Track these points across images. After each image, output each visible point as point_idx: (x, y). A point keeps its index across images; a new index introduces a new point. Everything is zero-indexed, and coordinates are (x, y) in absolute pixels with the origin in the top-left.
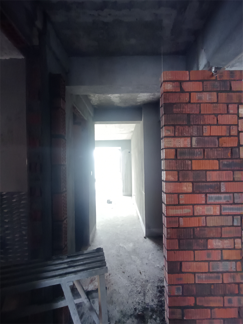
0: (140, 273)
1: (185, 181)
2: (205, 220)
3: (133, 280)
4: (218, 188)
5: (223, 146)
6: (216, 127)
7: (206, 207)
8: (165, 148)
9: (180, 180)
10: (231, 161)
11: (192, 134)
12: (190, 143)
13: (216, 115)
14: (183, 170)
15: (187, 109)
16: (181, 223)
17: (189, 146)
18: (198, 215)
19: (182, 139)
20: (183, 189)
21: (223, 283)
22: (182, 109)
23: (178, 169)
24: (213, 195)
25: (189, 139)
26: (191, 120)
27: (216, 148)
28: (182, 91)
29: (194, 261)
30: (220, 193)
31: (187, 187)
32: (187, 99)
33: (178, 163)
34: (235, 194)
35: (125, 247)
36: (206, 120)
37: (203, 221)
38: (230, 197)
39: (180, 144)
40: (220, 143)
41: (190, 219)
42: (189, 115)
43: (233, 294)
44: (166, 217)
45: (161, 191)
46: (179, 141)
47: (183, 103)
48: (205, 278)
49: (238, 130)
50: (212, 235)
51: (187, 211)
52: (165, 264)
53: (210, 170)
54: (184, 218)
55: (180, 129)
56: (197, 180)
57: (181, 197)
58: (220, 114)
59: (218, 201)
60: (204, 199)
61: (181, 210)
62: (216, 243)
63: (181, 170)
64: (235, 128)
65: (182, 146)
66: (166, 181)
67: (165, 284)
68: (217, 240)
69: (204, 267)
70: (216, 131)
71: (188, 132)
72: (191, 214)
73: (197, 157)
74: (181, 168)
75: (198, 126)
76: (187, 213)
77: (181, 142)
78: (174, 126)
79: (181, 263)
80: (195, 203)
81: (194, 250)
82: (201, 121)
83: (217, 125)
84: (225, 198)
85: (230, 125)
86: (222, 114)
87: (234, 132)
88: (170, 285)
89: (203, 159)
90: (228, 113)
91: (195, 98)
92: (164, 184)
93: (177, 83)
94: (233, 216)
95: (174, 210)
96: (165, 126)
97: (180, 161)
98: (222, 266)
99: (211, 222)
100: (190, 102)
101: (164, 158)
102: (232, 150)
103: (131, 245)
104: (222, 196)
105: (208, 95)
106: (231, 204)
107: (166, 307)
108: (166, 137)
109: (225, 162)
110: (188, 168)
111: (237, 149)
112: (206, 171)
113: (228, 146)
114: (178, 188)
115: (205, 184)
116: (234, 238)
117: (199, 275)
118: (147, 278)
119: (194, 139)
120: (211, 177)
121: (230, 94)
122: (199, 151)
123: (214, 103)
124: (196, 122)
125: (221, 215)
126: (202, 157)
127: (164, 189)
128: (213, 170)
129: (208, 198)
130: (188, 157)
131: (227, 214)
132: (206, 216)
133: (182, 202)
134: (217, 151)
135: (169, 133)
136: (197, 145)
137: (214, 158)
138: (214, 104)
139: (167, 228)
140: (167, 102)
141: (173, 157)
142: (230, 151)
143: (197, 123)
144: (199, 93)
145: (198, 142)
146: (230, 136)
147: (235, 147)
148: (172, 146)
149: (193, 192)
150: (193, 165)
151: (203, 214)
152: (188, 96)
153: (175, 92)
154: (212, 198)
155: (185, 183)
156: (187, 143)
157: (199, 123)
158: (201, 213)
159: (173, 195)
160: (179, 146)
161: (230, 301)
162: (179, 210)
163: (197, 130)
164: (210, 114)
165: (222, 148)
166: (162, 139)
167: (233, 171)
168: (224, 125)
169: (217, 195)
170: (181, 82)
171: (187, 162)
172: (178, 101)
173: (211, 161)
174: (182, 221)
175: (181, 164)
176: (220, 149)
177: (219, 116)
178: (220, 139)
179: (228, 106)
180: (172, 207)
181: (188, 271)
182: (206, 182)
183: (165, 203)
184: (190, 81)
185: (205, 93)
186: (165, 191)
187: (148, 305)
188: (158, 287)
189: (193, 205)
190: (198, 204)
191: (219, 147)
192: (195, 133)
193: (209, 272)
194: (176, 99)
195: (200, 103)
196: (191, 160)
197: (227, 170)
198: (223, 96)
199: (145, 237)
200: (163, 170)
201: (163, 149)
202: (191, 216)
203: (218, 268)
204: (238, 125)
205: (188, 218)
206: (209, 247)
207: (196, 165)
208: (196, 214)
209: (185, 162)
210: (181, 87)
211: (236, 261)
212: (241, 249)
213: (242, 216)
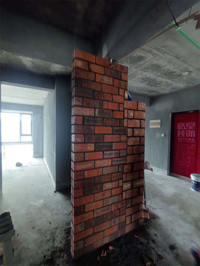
0: (50, 223)
1: (90, 142)
2: (102, 171)
3: (43, 231)
4: (111, 147)
5: (115, 117)
6: (111, 103)
7: (103, 161)
8: (75, 115)
9: (86, 141)
10: (119, 128)
11: (96, 106)
12: (94, 113)
13: (112, 95)
14: (88, 134)
15: (93, 86)
16: (85, 175)
17: (93, 115)
18: (98, 167)
19: (88, 109)
20: (88, 148)
21: (111, 211)
22: (89, 85)
23: (85, 133)
24: (107, 152)
25: (93, 110)
26: (95, 95)
27: (111, 118)
28: (90, 70)
29: (94, 201)
30: (112, 150)
31: (91, 147)
32: (93, 78)
33: (85, 128)
34: (121, 151)
35: (36, 204)
36: (105, 97)
37: (101, 171)
38: (118, 152)
39: (86, 113)
40: (113, 115)
41: (92, 171)
42: (94, 91)
43: (116, 217)
44: (74, 172)
45: (71, 151)
46: (86, 111)
47: (90, 80)
48: (101, 211)
49: (124, 107)
50: (106, 180)
51: (90, 165)
52: (72, 209)
53: (106, 134)
54: (88, 171)
55: (87, 101)
56: (98, 142)
57: (86, 155)
58: (114, 94)
59: (110, 156)
60: (102, 155)
61: (86, 165)
62: (108, 186)
63: (87, 134)
64: (122, 105)
65: (88, 115)
66: (75, 143)
67: (72, 225)
68: (109, 183)
69: (101, 204)
70: (111, 106)
71: (93, 104)
72: (93, 167)
73: (99, 124)
74: (87, 132)
75: (100, 101)
76: (90, 167)
77: (88, 111)
78: (83, 97)
79: (84, 206)
80: (96, 159)
81: (94, 194)
82: (102, 97)
83: (112, 102)
84: (115, 153)
85: (120, 103)
86: (115, 94)
87: (121, 109)
88: (76, 225)
89: (103, 126)
90: (119, 95)
91: (99, 78)
92: (73, 145)
93: (86, 62)
94: (119, 165)
95: (81, 166)
96: (75, 96)
97: (86, 126)
98: (110, 201)
99: (106, 171)
100: (95, 81)
101: (74, 123)
102: (120, 120)
103: (42, 201)
104: (113, 152)
105: (107, 79)
106: (118, 158)
107: (72, 243)
108: (76, 106)
109: (116, 128)
110: (92, 132)
111: (123, 120)
112: (104, 134)
113: (118, 118)
114: (84, 148)
115: (103, 144)
116: (118, 180)
117: (97, 210)
118: (57, 226)
119: (97, 110)
120: (107, 139)
121: (121, 81)
122: (100, 120)
123: (111, 85)
124: (99, 97)
125: (112, 165)
126: (102, 124)
127: (73, 149)
128: (108, 134)
129: (104, 154)
130: (92, 124)
131: (116, 164)
132: (103, 167)
133: (87, 159)
134: (111, 120)
135: (78, 103)
136: (99, 115)
137: (109, 125)
138: (111, 87)
139: (75, 181)
140: (78, 76)
141: (81, 123)
142: (119, 121)
143: (99, 99)
144: (101, 76)
145: (99, 113)
146: (119, 111)
147: (122, 119)
148: (81, 114)
149: (95, 151)
150: (95, 130)
151: (101, 166)
152: (94, 76)
153: (85, 70)
154: (106, 154)
155: (90, 144)
156: (92, 113)
157: (101, 99)
158: (99, 166)
159: (80, 154)
160: (86, 115)
161: (114, 222)
162: (84, 165)
163: (99, 103)
164: (108, 93)
165: (114, 118)
166: (72, 107)
167: (120, 135)
168: (116, 102)
169: (110, 152)
170: (89, 63)
171: (91, 127)
172: (86, 78)
173: (107, 127)
174: (86, 173)
175: (87, 128)
176: (113, 119)
177: (114, 96)
178: (113, 112)
179: (119, 90)
180: (79, 163)
181: (89, 210)
182: (104, 142)
183: (74, 161)
184: (95, 64)
185: (106, 76)
186: (74, 151)
187: (57, 248)
188: (65, 230)
189: (95, 160)
190: (98, 160)
191: (112, 118)
192: (98, 106)
193: (104, 207)
194: (85, 76)
195: (102, 84)
196: (94, 126)
197: (117, 134)
198: (116, 82)
199: (55, 192)
200: (73, 134)
201: (73, 116)
202: (93, 169)
203: (109, 202)
204: (124, 104)
205: (91, 171)
206: (104, 189)
207: (97, 130)
208: (96, 167)
209: (89, 127)
210: (89, 67)
211: (119, 195)
212: (122, 186)
213: (123, 165)
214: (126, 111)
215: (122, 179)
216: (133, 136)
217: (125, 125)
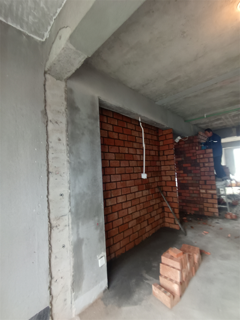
2: (187, 181)
7: (188, 178)
12: (182, 159)
15: (181, 150)
21: (194, 200)
29: (185, 193)
30: (191, 173)
41: (183, 181)
43: (197, 204)
50: (190, 186)
54: (181, 180)
56: (184, 170)
57: (180, 174)
59: (191, 176)
62: (191, 188)
63: (180, 167)
69: (188, 195)
71: (181, 156)
72: (183, 179)
73: (184, 163)
82: (185, 152)
83: (190, 153)
87: (195, 155)
89: (186, 163)
90: (193, 149)
94: (196, 180)
97: (179, 164)
98: (193, 195)
99: (189, 182)
104: (192, 174)
106: (195, 177)
109: (193, 164)
110: (182, 166)
112: (187, 167)
113: (193, 159)
115: (187, 171)
116: (197, 187)
117: (187, 197)
120: (188, 169)
121: (193, 143)
122: (184, 161)
123: (188, 147)
124: (183, 153)
125: (192, 180)
128: (189, 167)
129: (188, 175)
131: (194, 180)
133: (180, 176)
134: (190, 161)
137: (189, 163)
141: (177, 163)
142: (194, 161)
145: (184, 159)
147: (196, 159)
149: (184, 173)
155: (181, 171)
160: (179, 160)
161: (196, 206)
163: (184, 155)
164: (187, 150)
168: (192, 153)
177: (190, 151)
179: (192, 147)
190: (185, 177)
193: (190, 197)
195: (184, 147)
196: (182, 164)
197: (193, 166)
198: (191, 144)
206: (189, 189)
207: (184, 165)
208: (185, 179)
211: (198, 194)
212: (199, 191)
213: (199, 180)
214: (198, 156)
215: (199, 187)
216: (204, 167)
217: (198, 161)
